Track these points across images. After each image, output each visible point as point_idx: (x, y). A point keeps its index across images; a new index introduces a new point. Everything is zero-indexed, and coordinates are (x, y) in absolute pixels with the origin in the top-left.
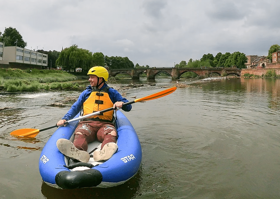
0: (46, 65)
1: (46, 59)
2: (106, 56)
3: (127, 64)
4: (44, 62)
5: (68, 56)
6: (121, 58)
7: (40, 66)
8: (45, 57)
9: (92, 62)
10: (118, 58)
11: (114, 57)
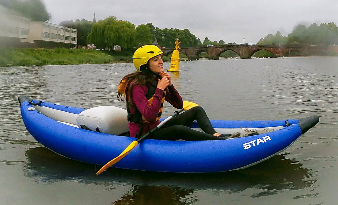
0: (75, 42)
1: (75, 35)
2: (157, 28)
3: (186, 40)
4: (73, 39)
5: (103, 31)
6: (178, 30)
7: (67, 44)
8: (74, 32)
9: (134, 38)
10: (174, 31)
11: (168, 30)
